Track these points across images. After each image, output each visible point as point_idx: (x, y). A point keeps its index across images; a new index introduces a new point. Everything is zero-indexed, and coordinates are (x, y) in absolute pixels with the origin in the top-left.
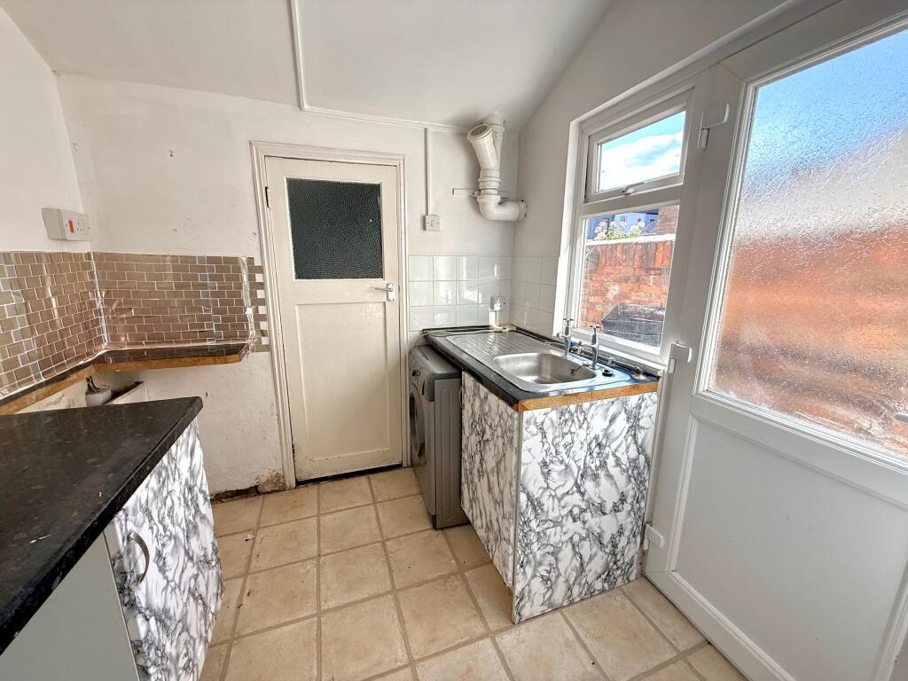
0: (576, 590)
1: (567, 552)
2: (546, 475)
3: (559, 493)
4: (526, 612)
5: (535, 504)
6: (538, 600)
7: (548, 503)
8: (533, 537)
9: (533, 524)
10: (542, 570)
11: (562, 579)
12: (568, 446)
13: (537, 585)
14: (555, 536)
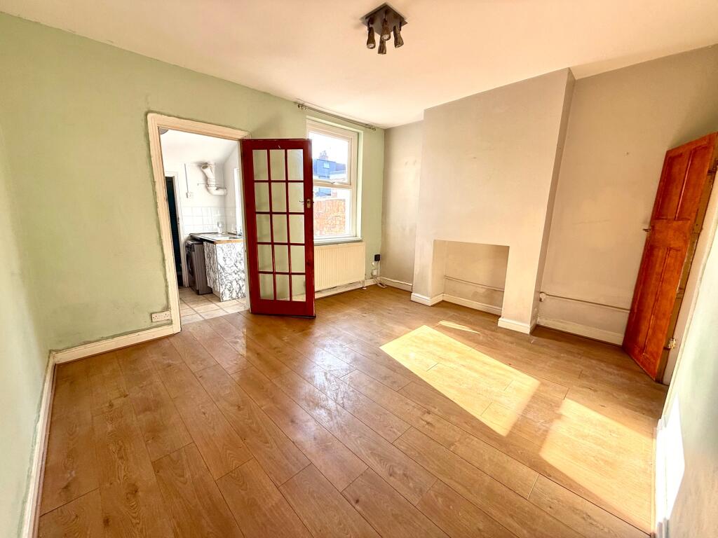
0: (239, 295)
1: (234, 283)
2: (225, 261)
3: (230, 266)
4: (224, 299)
5: (223, 269)
6: (228, 296)
7: (227, 268)
8: (223, 277)
9: (223, 274)
10: (228, 287)
11: (234, 291)
12: (231, 254)
13: (227, 292)
14: (230, 278)
